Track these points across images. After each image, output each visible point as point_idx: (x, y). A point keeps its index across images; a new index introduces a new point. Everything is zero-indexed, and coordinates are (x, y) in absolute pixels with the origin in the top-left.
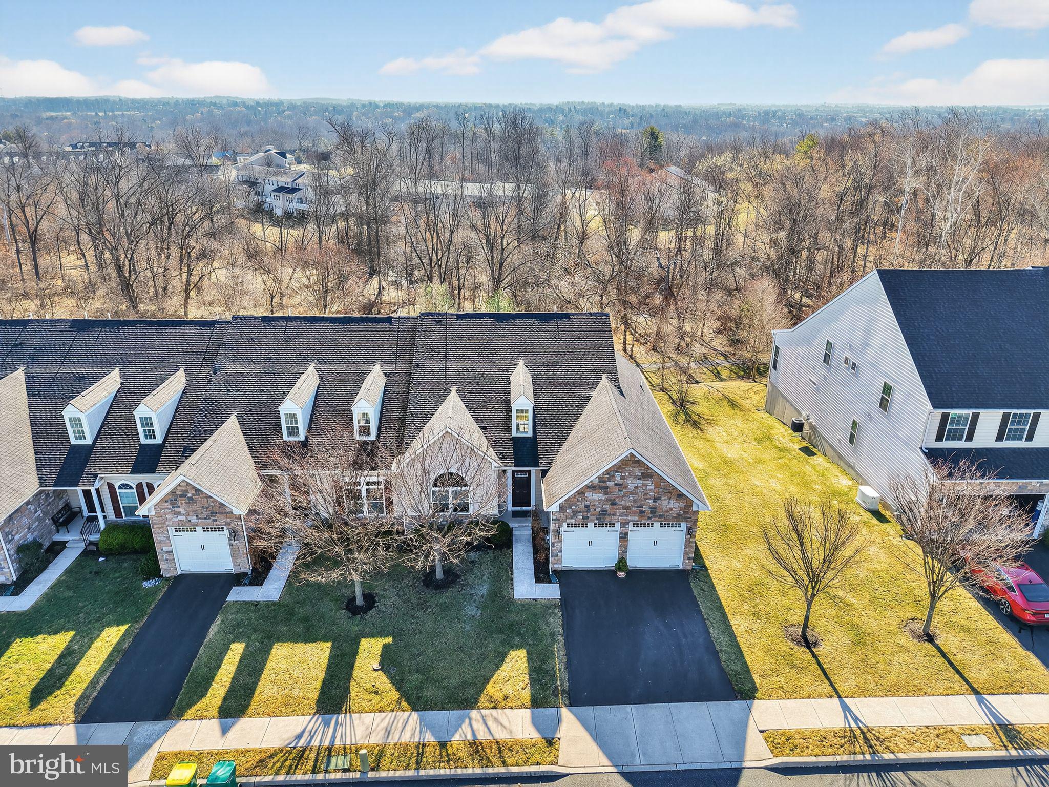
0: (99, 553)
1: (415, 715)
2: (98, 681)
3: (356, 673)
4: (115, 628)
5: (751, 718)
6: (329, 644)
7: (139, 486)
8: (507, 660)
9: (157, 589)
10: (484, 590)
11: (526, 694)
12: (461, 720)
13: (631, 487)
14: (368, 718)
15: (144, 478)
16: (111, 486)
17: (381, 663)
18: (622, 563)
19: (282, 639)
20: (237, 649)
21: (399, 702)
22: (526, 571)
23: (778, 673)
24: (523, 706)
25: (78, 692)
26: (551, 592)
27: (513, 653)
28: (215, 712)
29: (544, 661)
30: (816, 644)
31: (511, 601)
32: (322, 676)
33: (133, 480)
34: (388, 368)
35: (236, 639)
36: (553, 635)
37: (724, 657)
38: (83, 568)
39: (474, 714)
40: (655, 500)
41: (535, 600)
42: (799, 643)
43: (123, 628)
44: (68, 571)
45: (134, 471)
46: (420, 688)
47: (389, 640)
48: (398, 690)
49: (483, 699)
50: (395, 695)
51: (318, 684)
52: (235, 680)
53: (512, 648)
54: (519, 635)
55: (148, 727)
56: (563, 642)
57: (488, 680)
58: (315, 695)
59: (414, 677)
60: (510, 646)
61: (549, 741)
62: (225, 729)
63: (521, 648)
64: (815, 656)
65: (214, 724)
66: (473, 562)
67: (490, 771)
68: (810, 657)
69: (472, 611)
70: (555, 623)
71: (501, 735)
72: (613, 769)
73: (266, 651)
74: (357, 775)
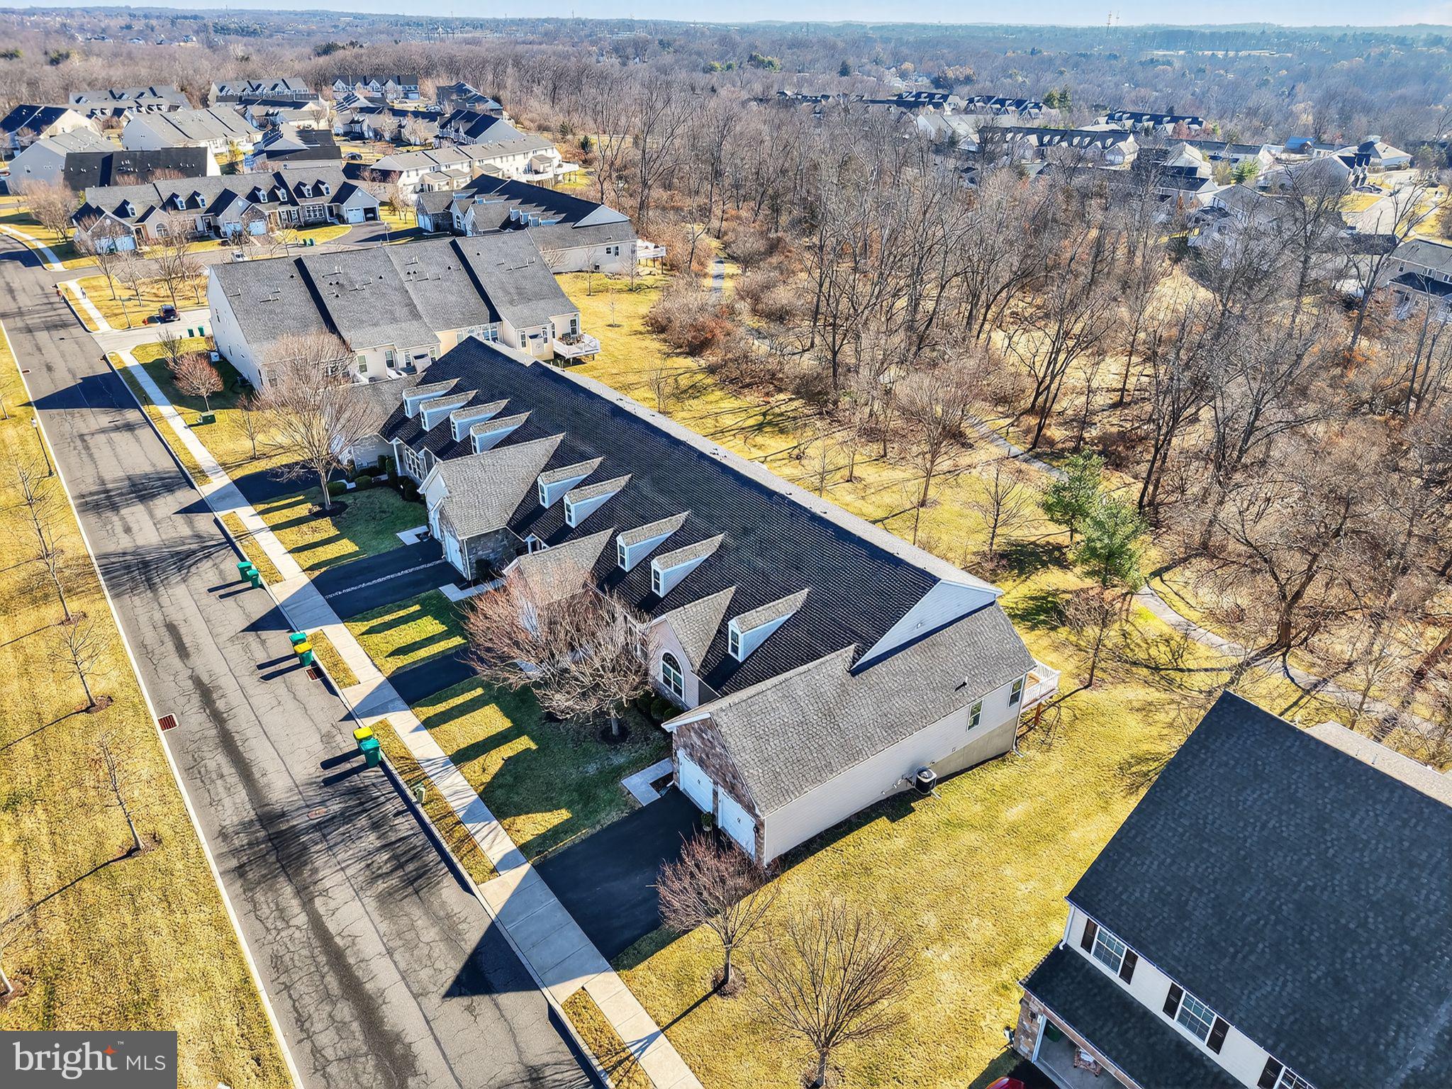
1: (477, 797)
2: (417, 663)
3: (494, 751)
4: (459, 639)
5: (594, 976)
6: (510, 725)
8: (554, 812)
10: (619, 760)
11: (528, 838)
12: (486, 820)
14: (461, 778)
17: (510, 757)
19: (500, 704)
20: (478, 692)
21: (482, 784)
22: (658, 773)
23: (663, 977)
24: (516, 843)
25: (406, 662)
26: (648, 797)
27: (564, 811)
28: (423, 718)
30: (723, 995)
31: (617, 781)
32: (482, 738)
33: (547, 547)
34: (730, 541)
35: (483, 687)
36: (599, 822)
37: (654, 933)
39: (495, 822)
41: (629, 793)
42: (714, 979)
43: (461, 642)
45: (548, 541)
46: (500, 786)
47: (534, 747)
48: (492, 778)
49: (507, 821)
50: (488, 779)
52: (453, 708)
53: (568, 809)
54: (585, 805)
55: (400, 703)
56: (594, 831)
57: (527, 813)
58: (462, 746)
59: (509, 779)
60: (569, 806)
61: (494, 871)
62: (417, 729)
63: (572, 812)
64: (705, 998)
65: (417, 723)
66: (647, 739)
67: (452, 855)
68: (701, 993)
69: (592, 769)
70: (611, 817)
71: (484, 846)
72: (493, 917)
73: (486, 703)
74: (414, 800)
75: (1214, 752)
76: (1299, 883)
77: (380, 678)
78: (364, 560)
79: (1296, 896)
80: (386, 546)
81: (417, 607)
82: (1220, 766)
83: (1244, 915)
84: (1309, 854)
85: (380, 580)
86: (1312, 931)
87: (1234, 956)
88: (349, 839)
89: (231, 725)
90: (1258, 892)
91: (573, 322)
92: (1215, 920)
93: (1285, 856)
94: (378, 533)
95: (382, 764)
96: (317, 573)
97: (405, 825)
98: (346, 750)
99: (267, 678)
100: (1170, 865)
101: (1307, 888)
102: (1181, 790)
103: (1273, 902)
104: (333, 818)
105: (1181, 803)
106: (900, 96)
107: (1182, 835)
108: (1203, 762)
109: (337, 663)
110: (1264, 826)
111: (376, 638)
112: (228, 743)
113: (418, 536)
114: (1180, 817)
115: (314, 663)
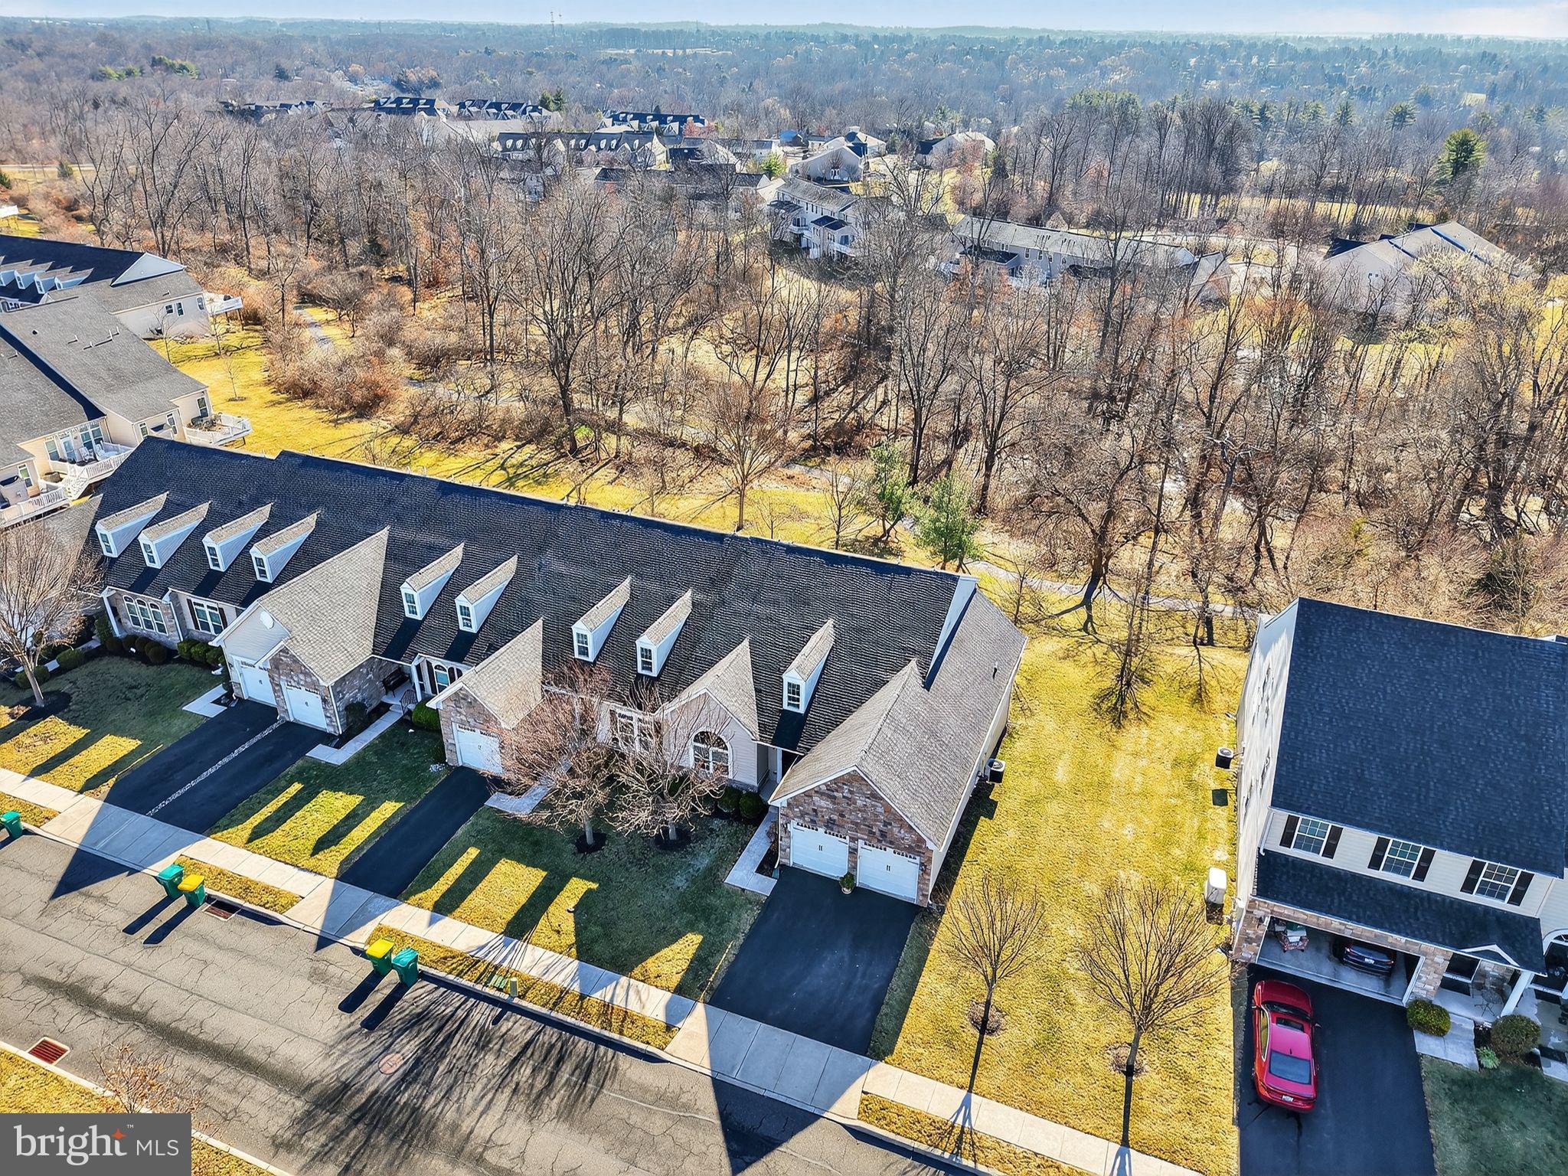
0: (412, 725)
1: (577, 962)
2: (362, 849)
3: (551, 908)
4: (394, 804)
5: (864, 1076)
6: (544, 874)
7: (451, 670)
8: (681, 941)
9: (438, 774)
10: (703, 862)
11: (676, 980)
12: (611, 981)
13: (859, 803)
14: (540, 951)
15: (456, 665)
16: (429, 664)
17: (576, 907)
18: (850, 878)
19: (511, 856)
20: (473, 853)
21: (570, 947)
22: (756, 856)
23: (926, 1044)
24: (668, 989)
25: (346, 853)
26: (764, 886)
27: (690, 936)
28: (430, 904)
29: (712, 955)
30: (992, 1032)
31: (721, 884)
32: (523, 900)
33: (448, 664)
34: (699, 596)
35: (474, 845)
36: (737, 931)
37: (884, 1009)
38: (395, 736)
39: (624, 980)
40: (886, 824)
41: (743, 890)
42: (975, 1024)
43: (399, 805)
44: (382, 736)
45: (447, 657)
46: (594, 941)
47: (595, 886)
48: (576, 936)
49: (637, 971)
50: (572, 939)
51: (517, 908)
52: (458, 881)
53: (692, 931)
54: (707, 920)
55: (381, 900)
56: (741, 941)
57: (652, 954)
58: (510, 917)
59: (596, 929)
60: (692, 928)
61: (669, 1028)
62: (432, 922)
63: (700, 933)
64: (980, 1043)
65: (426, 914)
66: (712, 831)
67: (606, 1033)
68: (974, 1041)
69: (680, 882)
70: (747, 919)
71: (634, 1007)
72: (709, 1072)
73: (493, 863)
74: (505, 997)
75: (1318, 648)
76: (1432, 726)
77: (329, 884)
78: (163, 753)
79: (1436, 737)
80: (179, 728)
81: (297, 787)
82: (1328, 658)
83: (1408, 767)
84: (1427, 702)
85: (211, 771)
86: (1460, 758)
87: (1418, 799)
88: (464, 1073)
89: (157, 1015)
90: (1408, 744)
91: (201, 403)
92: (1390, 778)
93: (1412, 710)
94: (152, 714)
95: (424, 976)
96: (105, 789)
97: (518, 1028)
98: (359, 980)
99: (156, 939)
100: (1335, 748)
101: (1439, 727)
102: (1310, 686)
103: (1422, 748)
104: (418, 1061)
105: (1316, 697)
106: (377, 102)
107: (1331, 721)
108: (1314, 659)
109: (247, 887)
110: (1385, 693)
111: (276, 838)
112: (174, 1037)
113: (217, 702)
114: (1321, 709)
115: (209, 899)
